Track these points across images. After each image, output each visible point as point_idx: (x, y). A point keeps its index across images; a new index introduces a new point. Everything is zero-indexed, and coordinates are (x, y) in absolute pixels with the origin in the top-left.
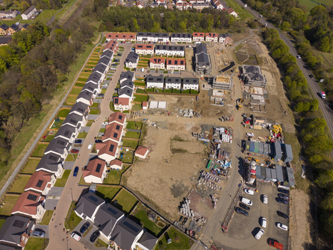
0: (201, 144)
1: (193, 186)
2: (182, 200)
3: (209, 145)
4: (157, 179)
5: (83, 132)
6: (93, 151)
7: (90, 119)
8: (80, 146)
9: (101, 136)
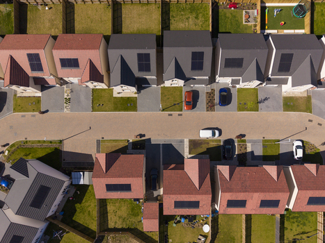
5: (261, 97)
6: (194, 144)
7: (313, 101)
8: (211, 107)
9: (249, 150)
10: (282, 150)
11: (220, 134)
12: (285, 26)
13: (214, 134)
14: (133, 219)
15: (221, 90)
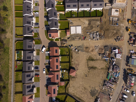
0: (104, 62)
1: (100, 90)
2: (96, 98)
3: (108, 61)
4: (83, 88)
5: (36, 60)
6: (47, 74)
7: (37, 49)
8: (38, 71)
9: (48, 62)
10: (48, 55)
11: (44, 69)
12: (21, 55)
13: (44, 70)
14: (63, 87)
15: (35, 69)
